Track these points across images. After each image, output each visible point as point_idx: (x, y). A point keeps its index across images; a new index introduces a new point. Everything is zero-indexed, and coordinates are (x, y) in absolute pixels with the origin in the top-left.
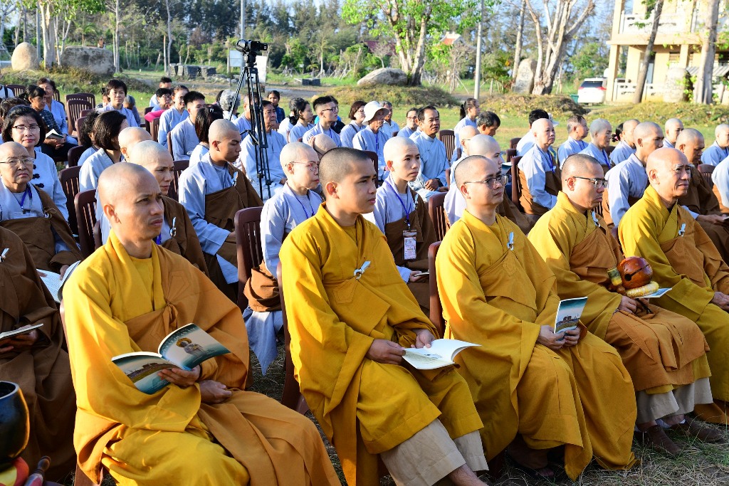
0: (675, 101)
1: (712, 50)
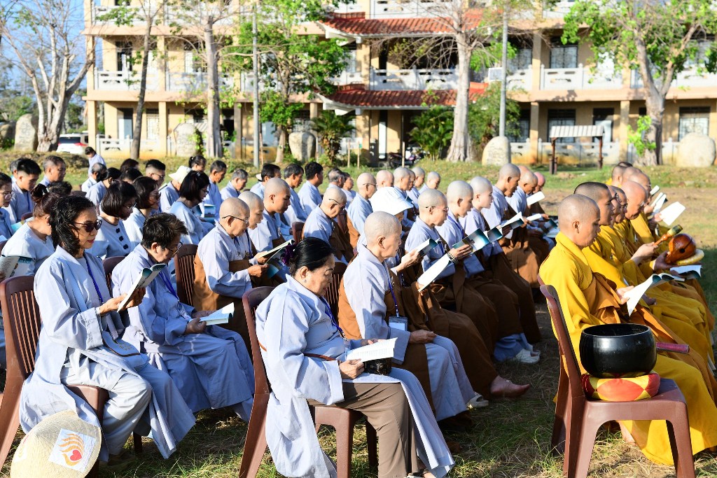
1: (217, 108)
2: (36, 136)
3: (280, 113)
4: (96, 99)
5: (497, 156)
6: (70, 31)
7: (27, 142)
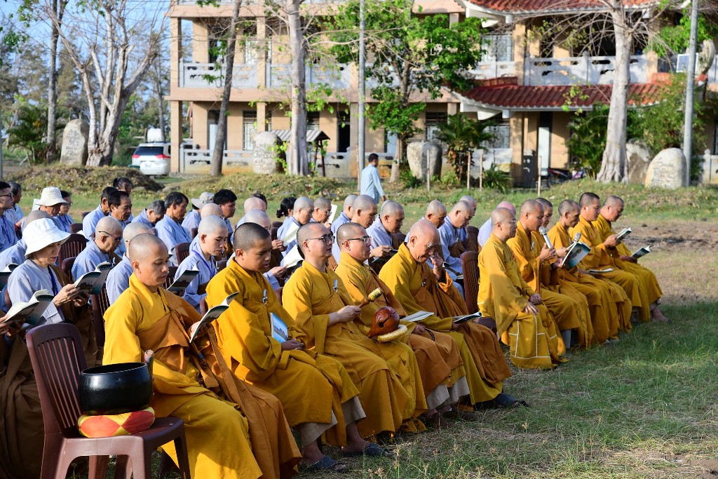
0: (267, 172)
1: (303, 112)
2: (86, 146)
3: (395, 117)
4: (180, 99)
5: (666, 175)
6: (129, 16)
7: (75, 154)
